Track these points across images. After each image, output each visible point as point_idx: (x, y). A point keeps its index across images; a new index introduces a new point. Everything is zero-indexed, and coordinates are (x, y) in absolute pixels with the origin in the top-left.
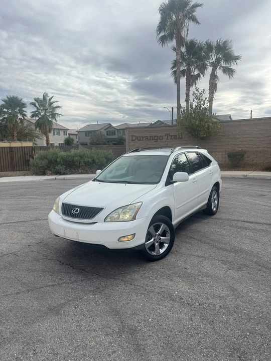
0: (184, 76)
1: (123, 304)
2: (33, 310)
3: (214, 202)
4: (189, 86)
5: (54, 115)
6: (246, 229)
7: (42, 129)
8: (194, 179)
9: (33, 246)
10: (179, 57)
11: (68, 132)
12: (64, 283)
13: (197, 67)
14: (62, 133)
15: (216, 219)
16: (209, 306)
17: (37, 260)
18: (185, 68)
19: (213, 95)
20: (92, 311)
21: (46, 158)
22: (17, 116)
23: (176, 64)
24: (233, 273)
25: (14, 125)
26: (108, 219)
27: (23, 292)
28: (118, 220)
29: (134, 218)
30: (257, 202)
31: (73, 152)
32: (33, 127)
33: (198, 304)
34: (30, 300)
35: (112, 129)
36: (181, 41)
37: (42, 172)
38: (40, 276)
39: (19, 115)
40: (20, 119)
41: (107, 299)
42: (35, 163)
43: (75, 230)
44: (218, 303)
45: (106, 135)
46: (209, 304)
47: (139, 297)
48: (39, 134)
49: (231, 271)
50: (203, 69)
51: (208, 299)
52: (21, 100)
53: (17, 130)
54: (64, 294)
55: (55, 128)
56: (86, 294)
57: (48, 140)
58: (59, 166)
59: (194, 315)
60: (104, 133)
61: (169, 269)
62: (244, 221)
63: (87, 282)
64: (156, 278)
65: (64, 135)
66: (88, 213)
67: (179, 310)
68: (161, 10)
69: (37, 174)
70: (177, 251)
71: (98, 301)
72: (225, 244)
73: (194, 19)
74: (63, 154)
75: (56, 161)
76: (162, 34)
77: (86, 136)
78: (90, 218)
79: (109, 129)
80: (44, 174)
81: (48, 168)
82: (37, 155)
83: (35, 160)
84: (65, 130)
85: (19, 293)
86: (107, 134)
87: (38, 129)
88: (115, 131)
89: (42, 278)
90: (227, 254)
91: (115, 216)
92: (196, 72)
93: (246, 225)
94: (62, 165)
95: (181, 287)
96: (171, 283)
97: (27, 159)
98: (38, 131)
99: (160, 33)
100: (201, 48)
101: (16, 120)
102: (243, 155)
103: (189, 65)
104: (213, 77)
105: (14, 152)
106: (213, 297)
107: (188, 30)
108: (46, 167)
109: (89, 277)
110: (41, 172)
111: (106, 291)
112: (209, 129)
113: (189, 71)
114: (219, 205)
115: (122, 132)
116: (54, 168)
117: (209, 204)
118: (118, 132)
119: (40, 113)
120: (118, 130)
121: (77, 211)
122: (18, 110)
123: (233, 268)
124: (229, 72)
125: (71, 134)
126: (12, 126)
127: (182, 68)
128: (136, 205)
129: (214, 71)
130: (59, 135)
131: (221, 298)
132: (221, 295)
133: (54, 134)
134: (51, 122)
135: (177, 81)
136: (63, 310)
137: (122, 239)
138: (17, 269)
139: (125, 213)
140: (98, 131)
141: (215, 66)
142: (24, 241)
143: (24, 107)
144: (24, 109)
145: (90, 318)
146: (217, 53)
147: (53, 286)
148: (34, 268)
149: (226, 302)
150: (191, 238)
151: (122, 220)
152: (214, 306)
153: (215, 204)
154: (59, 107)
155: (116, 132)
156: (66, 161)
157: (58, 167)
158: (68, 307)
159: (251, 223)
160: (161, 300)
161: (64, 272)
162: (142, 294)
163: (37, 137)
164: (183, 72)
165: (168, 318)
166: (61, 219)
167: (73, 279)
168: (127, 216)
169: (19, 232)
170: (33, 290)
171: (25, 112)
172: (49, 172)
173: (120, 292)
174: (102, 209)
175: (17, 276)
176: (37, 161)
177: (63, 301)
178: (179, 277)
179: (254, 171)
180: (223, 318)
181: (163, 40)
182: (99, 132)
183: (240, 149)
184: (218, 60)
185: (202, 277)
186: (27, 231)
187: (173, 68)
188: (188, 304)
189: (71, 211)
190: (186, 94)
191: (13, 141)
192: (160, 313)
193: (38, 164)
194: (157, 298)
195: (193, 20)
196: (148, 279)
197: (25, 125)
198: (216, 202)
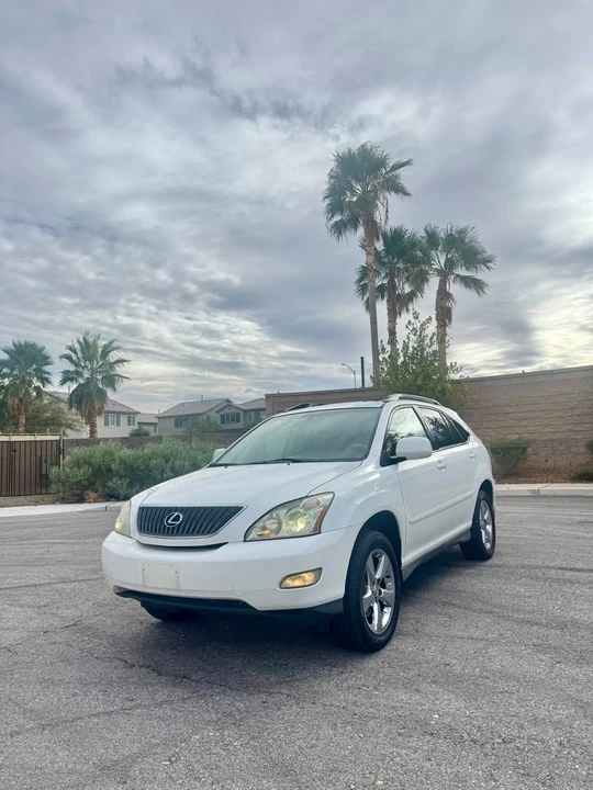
0: (383, 297)
1: (300, 748)
2: (57, 772)
3: (485, 529)
4: (393, 314)
5: (111, 380)
6: (571, 582)
7: (84, 407)
8: (440, 462)
9: (55, 632)
10: (372, 258)
11: (138, 419)
12: (137, 707)
13: (407, 279)
14: (124, 419)
15: (496, 566)
16: (529, 743)
17: (68, 661)
18: (385, 282)
19: (445, 330)
20: (217, 767)
21: (90, 464)
22: (30, 383)
23: (365, 272)
24: (570, 670)
25: (21, 400)
26: (253, 535)
27: (28, 730)
28: (279, 536)
29: (317, 530)
30: (580, 534)
31: (149, 449)
32: (64, 406)
33: (500, 741)
34: (47, 748)
35: (233, 410)
36: (373, 231)
37: (78, 495)
38: (75, 695)
39: (35, 380)
40: (35, 388)
41: (253, 738)
42: (62, 474)
43: (171, 565)
44: (552, 736)
45: (219, 422)
46: (529, 738)
47: (340, 731)
48: (75, 421)
49: (563, 666)
50: (419, 281)
51: (522, 727)
52: (44, 349)
53: (26, 411)
54: (139, 730)
55: (110, 409)
56: (196, 730)
57: (93, 432)
58: (115, 480)
59: (497, 766)
60: (216, 417)
61: (406, 669)
62: (562, 569)
63: (197, 703)
64: (376, 688)
65: (129, 424)
66: (205, 522)
67: (454, 757)
68: (331, 177)
69: (64, 501)
70: (417, 631)
71: (230, 744)
72: (530, 612)
73: (399, 189)
74: (126, 452)
75: (109, 470)
76: (337, 218)
77: (176, 425)
78: (209, 533)
79: (227, 411)
80: (81, 500)
81: (91, 485)
82: (68, 458)
83: (65, 468)
84: (131, 415)
85: (17, 733)
86: (222, 422)
87: (74, 410)
88: (238, 415)
89: (79, 699)
90: (542, 631)
91: (271, 524)
92: (407, 289)
93: (569, 574)
94: (121, 477)
95: (446, 705)
96: (417, 697)
97: (44, 472)
98: (73, 415)
99: (332, 216)
100: (413, 244)
101: (27, 391)
102: (525, 449)
103: (391, 276)
104: (443, 295)
105: (17, 454)
106: (535, 721)
107: (387, 211)
108: (86, 483)
109: (202, 692)
110: (74, 494)
111: (252, 721)
112: (444, 394)
113: (392, 286)
114: (497, 534)
115: (253, 416)
116: (104, 485)
117: (475, 529)
118: (245, 416)
119: (81, 375)
120: (244, 411)
121: (177, 518)
122: (34, 370)
123: (566, 658)
124: (475, 284)
125: (144, 424)
126: (17, 401)
127: (378, 282)
128: (320, 498)
129: (443, 284)
130: (118, 424)
131: (557, 725)
132: (556, 718)
133: (106, 424)
134: (102, 394)
135: (370, 307)
136: (137, 767)
137: (289, 582)
138: (13, 681)
139: (293, 517)
140: (200, 414)
141: (444, 275)
142: (34, 624)
143: (48, 364)
144: (47, 368)
145: (212, 784)
146: (447, 250)
147: (110, 713)
148: (56, 678)
149: (571, 733)
150: (444, 604)
151: (286, 535)
152: (543, 742)
153: (487, 533)
154: (122, 361)
155: (241, 415)
156: (132, 468)
157: (115, 483)
158: (150, 760)
159: (579, 570)
160: (400, 734)
161: (134, 683)
162: (346, 723)
163: (70, 426)
164: (381, 290)
165: (427, 777)
166: (136, 545)
167: (160, 697)
168: (301, 526)
169: (22, 606)
170: (57, 725)
171: (48, 373)
172: (93, 495)
173: (287, 721)
174: (237, 510)
175: (13, 697)
176: (68, 470)
177: (135, 748)
178: (434, 682)
179: (552, 482)
180: (575, 769)
181: (339, 229)
182: (205, 417)
183: (516, 437)
184: (450, 264)
185: (495, 681)
186: (42, 604)
187: (360, 280)
188: (474, 741)
189: (162, 521)
190: (389, 330)
191: (16, 432)
192: (402, 766)
193: (67, 476)
194: (390, 731)
195: (397, 191)
196: (356, 691)
197: (46, 402)
198: (489, 528)
